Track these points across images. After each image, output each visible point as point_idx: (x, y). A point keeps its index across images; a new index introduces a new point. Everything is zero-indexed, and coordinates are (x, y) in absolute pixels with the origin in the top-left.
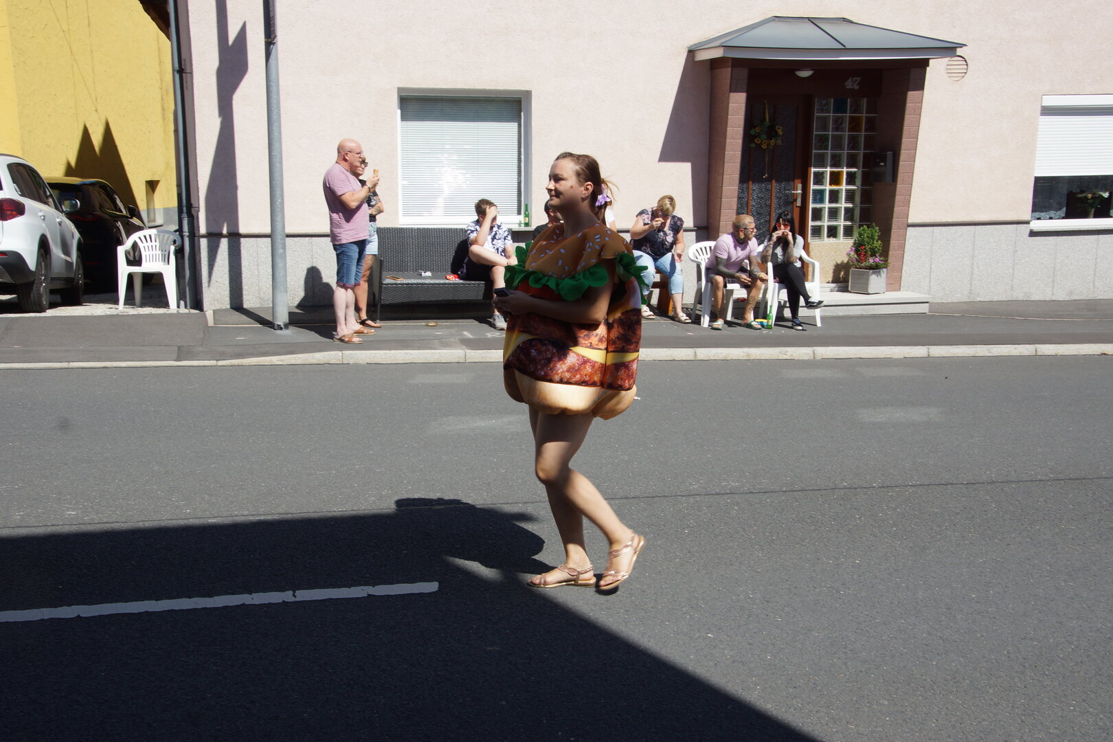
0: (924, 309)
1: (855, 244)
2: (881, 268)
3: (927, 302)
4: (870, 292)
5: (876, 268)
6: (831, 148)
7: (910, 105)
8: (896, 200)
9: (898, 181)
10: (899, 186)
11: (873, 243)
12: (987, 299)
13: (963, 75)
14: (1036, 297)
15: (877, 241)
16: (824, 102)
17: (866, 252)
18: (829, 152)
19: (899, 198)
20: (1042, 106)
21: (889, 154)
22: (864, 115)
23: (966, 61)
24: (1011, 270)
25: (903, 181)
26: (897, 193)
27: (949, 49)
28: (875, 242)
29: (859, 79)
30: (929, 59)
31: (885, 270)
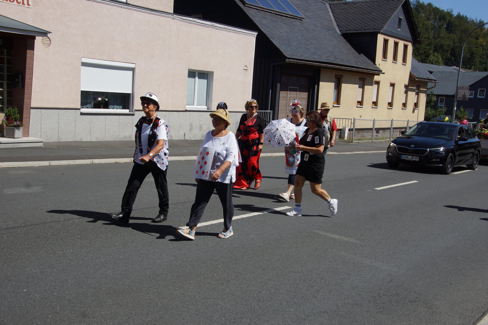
0: (41, 145)
1: (6, 115)
2: (20, 127)
3: (42, 142)
4: (15, 137)
5: (18, 127)
7: (28, 56)
8: (25, 96)
9: (25, 88)
10: (26, 90)
11: (15, 115)
12: (65, 141)
13: (49, 45)
14: (84, 140)
15: (17, 115)
17: (12, 119)
19: (26, 96)
20: (81, 62)
21: (20, 76)
22: (6, 57)
23: (50, 39)
24: (74, 129)
25: (27, 88)
26: (25, 93)
27: (44, 33)
28: (16, 115)
30: (36, 36)
31: (21, 128)
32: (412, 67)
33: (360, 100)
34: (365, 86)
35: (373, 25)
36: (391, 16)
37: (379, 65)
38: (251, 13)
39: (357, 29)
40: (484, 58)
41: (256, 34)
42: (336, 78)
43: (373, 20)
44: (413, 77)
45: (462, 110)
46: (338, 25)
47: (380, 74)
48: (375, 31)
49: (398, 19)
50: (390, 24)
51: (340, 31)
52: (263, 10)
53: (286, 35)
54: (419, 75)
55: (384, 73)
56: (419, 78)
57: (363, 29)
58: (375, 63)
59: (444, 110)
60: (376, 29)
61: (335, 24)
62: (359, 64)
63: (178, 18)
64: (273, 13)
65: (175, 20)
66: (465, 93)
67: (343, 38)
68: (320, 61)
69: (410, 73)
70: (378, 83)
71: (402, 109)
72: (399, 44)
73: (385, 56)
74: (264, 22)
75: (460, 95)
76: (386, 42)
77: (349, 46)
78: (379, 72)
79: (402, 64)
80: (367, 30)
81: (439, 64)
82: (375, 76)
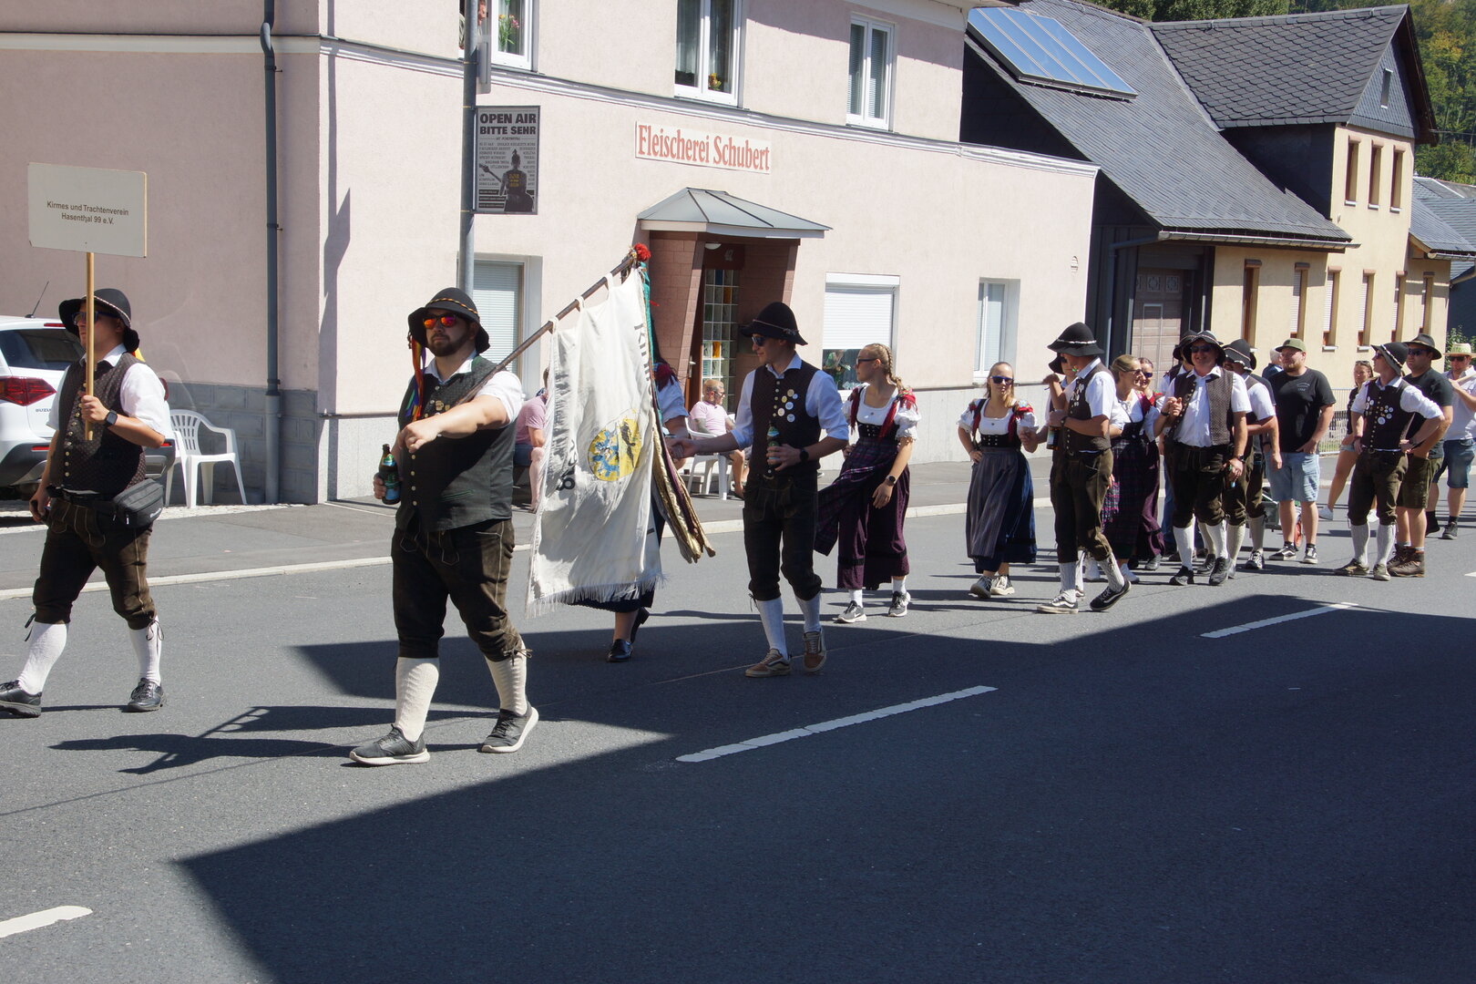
33: (1295, 329)
34: (1308, 288)
35: (1318, 101)
37: (1339, 220)
41: (1096, 169)
42: (1245, 270)
43: (1312, 84)
44: (1420, 247)
46: (1201, 102)
48: (1328, 119)
49: (1382, 79)
51: (1213, 119)
52: (1052, 85)
54: (1433, 240)
55: (1356, 247)
56: (1437, 251)
57: (1289, 115)
58: (1327, 216)
60: (1330, 114)
61: (1189, 96)
62: (1300, 223)
64: (1073, 92)
67: (1227, 143)
69: (1410, 235)
70: (1335, 275)
72: (1385, 151)
73: (1350, 191)
76: (1353, 147)
78: (1343, 243)
79: (1391, 211)
80: (1302, 116)
82: (1330, 255)
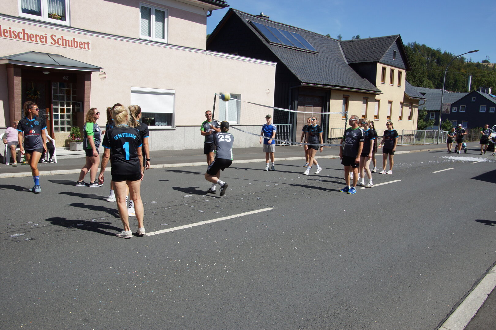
4: (77, 150)
6: (60, 99)
7: (86, 87)
11: (77, 133)
13: (105, 78)
16: (56, 83)
17: (75, 136)
18: (59, 101)
20: (131, 90)
21: (81, 102)
22: (71, 89)
27: (98, 69)
29: (68, 76)
30: (91, 72)
32: (406, 89)
33: (364, 114)
34: (369, 103)
35: (373, 57)
36: (387, 49)
37: (379, 87)
38: (274, 50)
39: (361, 60)
40: (465, 84)
41: (276, 64)
42: (343, 97)
43: (373, 53)
44: (407, 96)
45: (448, 121)
46: (346, 58)
47: (380, 94)
48: (374, 61)
49: (393, 52)
50: (387, 55)
51: (348, 61)
52: (283, 47)
53: (302, 65)
54: (411, 94)
55: (383, 93)
56: (411, 97)
57: (366, 60)
58: (375, 86)
59: (434, 121)
60: (375, 59)
61: (344, 56)
62: (363, 86)
63: (210, 54)
64: (293, 49)
65: (208, 55)
66: (447, 108)
67: (350, 67)
68: (330, 84)
69: (404, 93)
70: (378, 101)
71: (399, 121)
72: (395, 71)
73: (383, 80)
74: (285, 55)
75: (444, 110)
76: (384, 69)
77: (355, 73)
78: (379, 92)
79: (398, 86)
80: (368, 60)
81: (431, 88)
82: (376, 96)
